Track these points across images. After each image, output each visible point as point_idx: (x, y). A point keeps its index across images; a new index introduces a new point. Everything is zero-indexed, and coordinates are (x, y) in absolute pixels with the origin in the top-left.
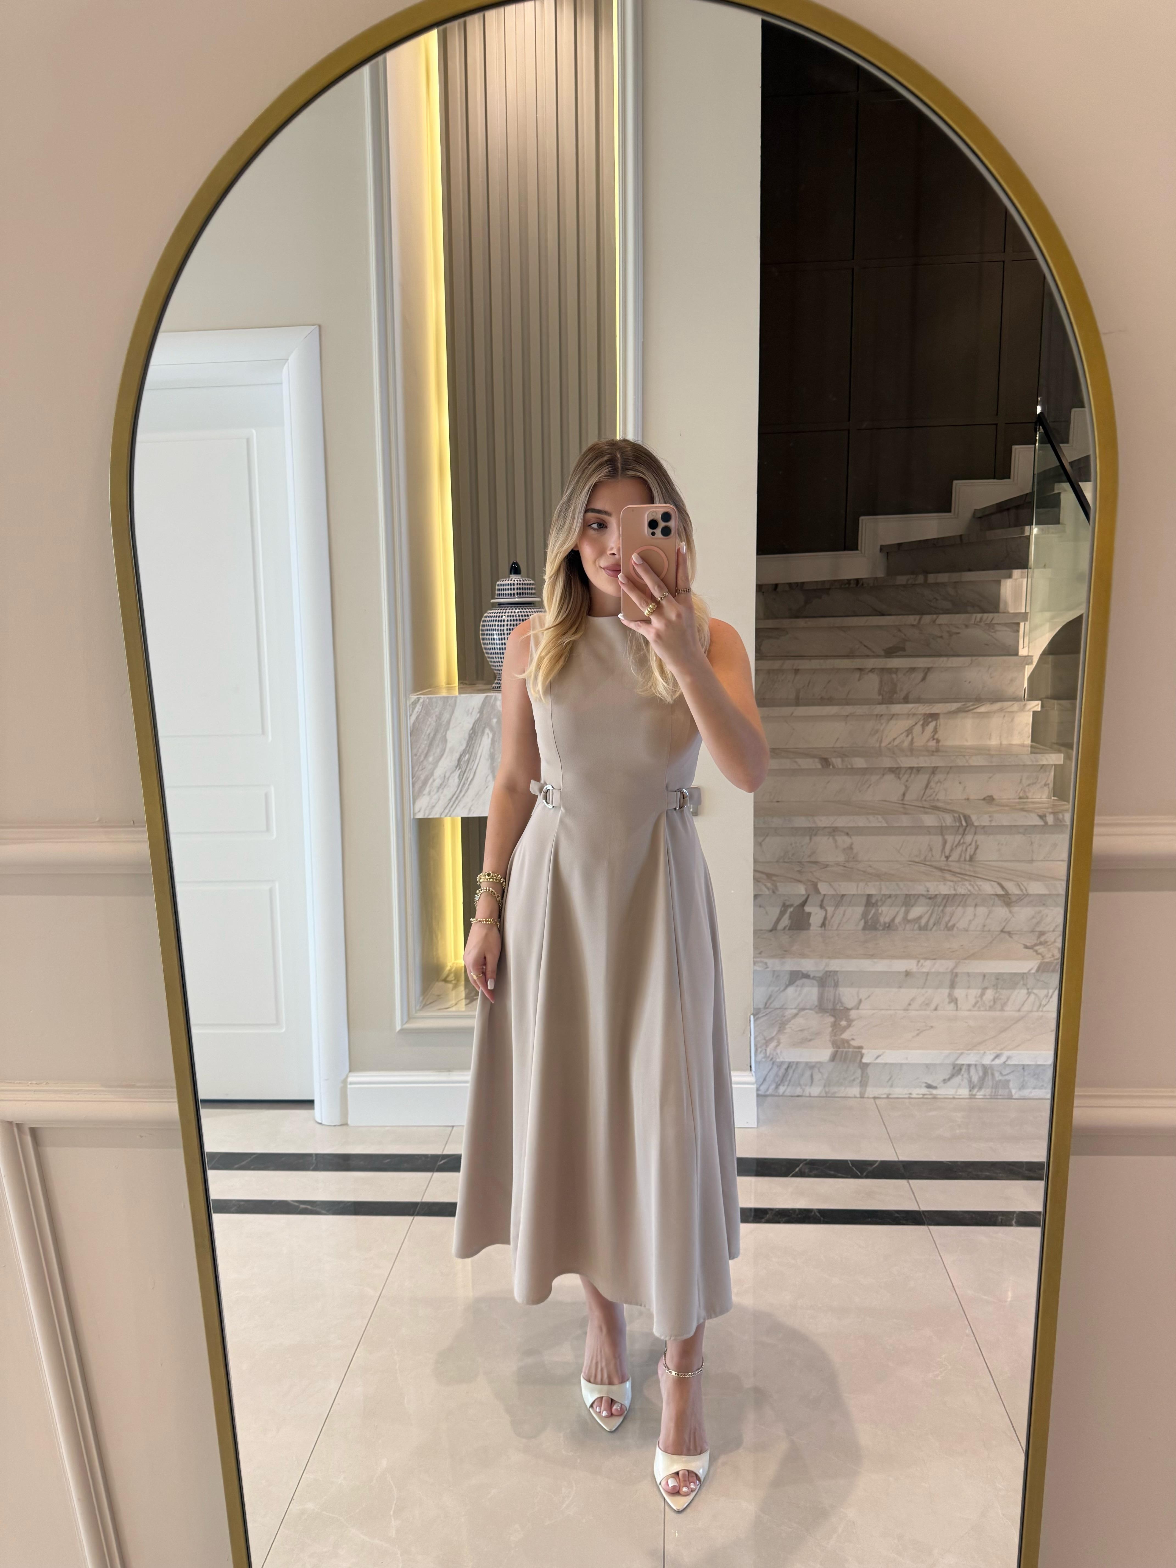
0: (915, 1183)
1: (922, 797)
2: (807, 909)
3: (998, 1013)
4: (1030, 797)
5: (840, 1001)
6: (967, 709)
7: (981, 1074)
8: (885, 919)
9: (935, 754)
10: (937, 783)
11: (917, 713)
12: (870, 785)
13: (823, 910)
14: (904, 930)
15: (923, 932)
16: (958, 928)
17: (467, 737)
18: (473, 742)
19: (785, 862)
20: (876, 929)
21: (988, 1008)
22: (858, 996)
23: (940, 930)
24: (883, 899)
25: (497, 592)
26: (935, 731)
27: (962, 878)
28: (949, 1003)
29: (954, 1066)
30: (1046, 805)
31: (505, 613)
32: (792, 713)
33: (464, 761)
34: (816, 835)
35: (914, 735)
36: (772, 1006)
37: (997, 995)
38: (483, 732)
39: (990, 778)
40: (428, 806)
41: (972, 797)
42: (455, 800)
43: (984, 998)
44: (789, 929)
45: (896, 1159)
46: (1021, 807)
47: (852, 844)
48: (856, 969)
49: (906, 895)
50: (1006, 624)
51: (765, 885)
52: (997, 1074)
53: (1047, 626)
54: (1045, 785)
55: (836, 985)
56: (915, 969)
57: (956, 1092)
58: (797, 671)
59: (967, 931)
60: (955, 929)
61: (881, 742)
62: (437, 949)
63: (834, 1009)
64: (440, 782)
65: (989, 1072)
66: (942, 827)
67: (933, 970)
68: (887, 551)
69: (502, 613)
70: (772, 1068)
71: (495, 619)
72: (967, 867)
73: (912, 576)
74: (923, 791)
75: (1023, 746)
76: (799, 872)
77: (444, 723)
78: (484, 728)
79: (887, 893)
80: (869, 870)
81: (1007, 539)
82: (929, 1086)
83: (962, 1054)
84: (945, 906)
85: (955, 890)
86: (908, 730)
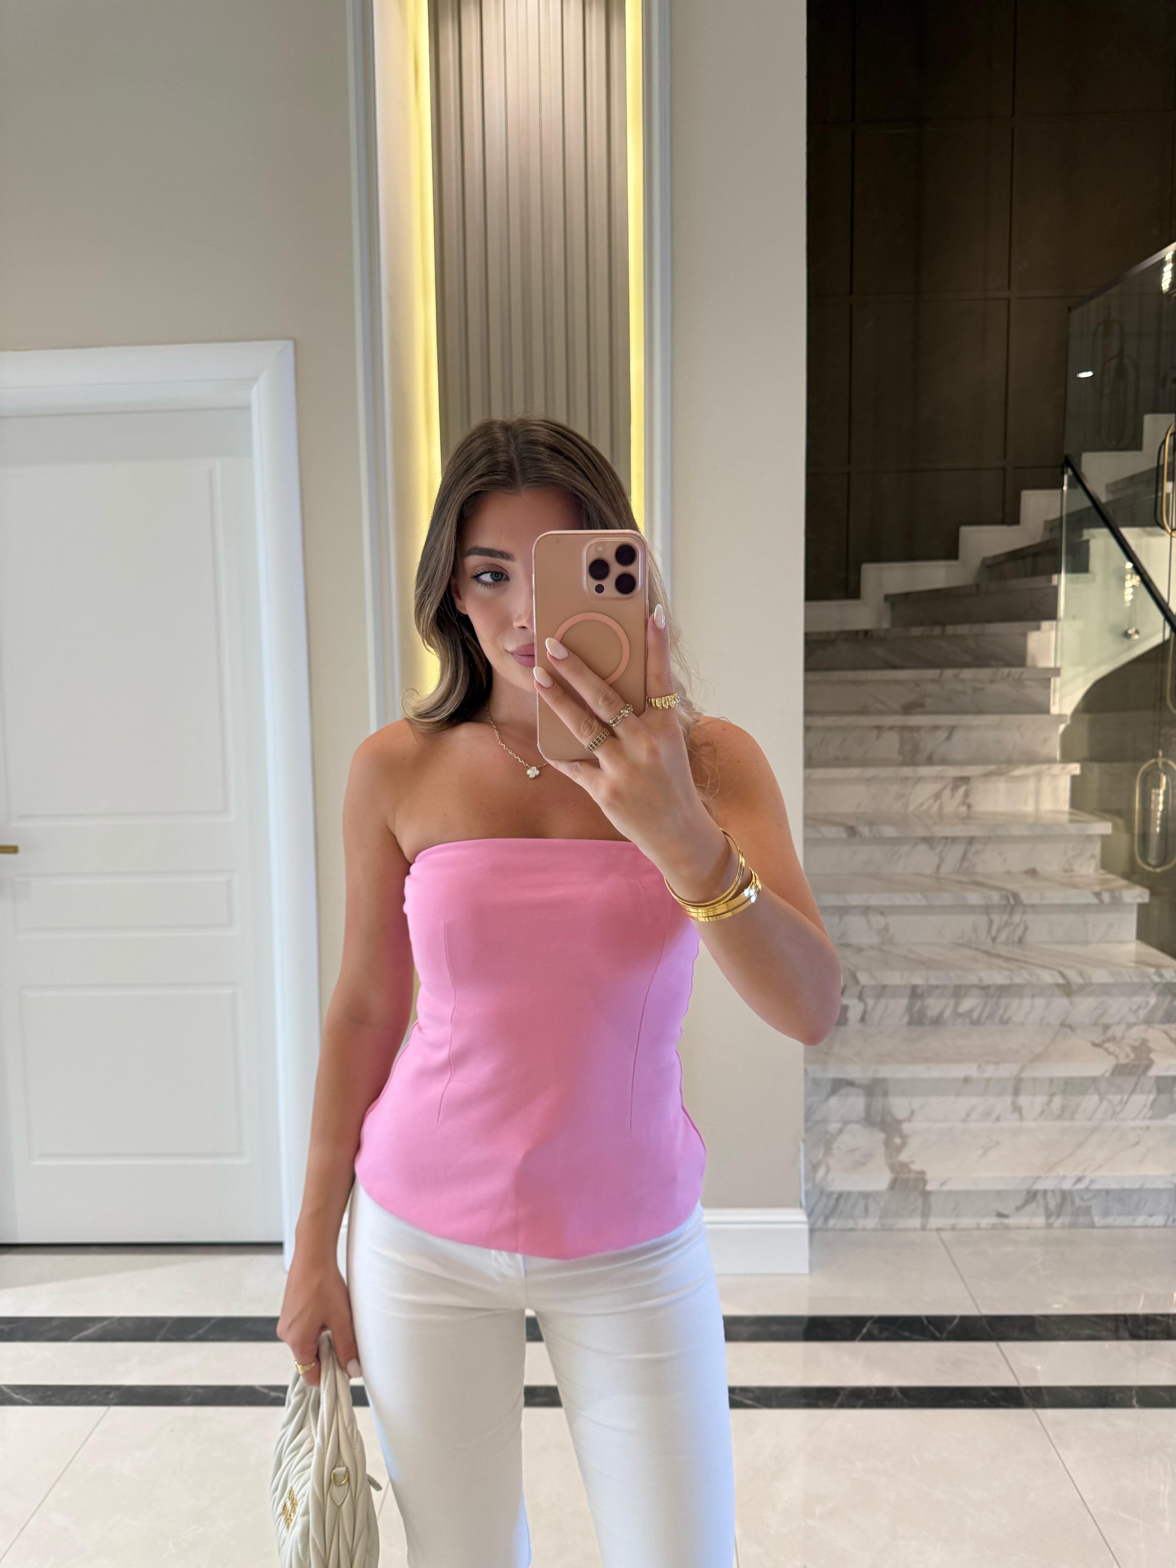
0: (1007, 1347)
1: (959, 870)
3: (1066, 1124)
4: (1076, 870)
5: (890, 1111)
6: (1000, 772)
7: (1059, 1199)
8: (932, 1012)
9: (968, 821)
10: (975, 854)
11: (947, 775)
12: (900, 857)
13: (862, 1003)
14: (954, 1025)
15: (974, 1027)
16: (1013, 1022)
20: (922, 1024)
21: (1056, 1117)
22: (910, 1107)
23: (995, 1025)
24: (931, 990)
27: (1016, 965)
28: (1013, 1112)
29: (1030, 1192)
30: (1094, 881)
34: (846, 914)
35: (943, 800)
37: (1067, 1101)
39: (1033, 849)
41: (1013, 870)
43: (1052, 1105)
45: (978, 1314)
46: (1067, 882)
47: (887, 925)
48: (909, 1076)
49: (957, 985)
50: (1036, 680)
52: (1077, 1201)
53: (1080, 680)
54: (1092, 857)
55: (886, 1095)
56: (975, 1075)
57: (1031, 1221)
59: (1023, 1025)
60: (1010, 1023)
61: (907, 808)
63: (884, 1123)
65: (1069, 1197)
66: (987, 905)
67: (996, 1075)
68: (892, 600)
70: (822, 1198)
72: (1014, 949)
73: (926, 628)
74: (959, 864)
75: (1061, 812)
79: (933, 982)
80: (911, 956)
81: (1029, 588)
82: (1000, 1215)
83: (1038, 1178)
84: (999, 997)
85: (1011, 979)
86: (935, 794)
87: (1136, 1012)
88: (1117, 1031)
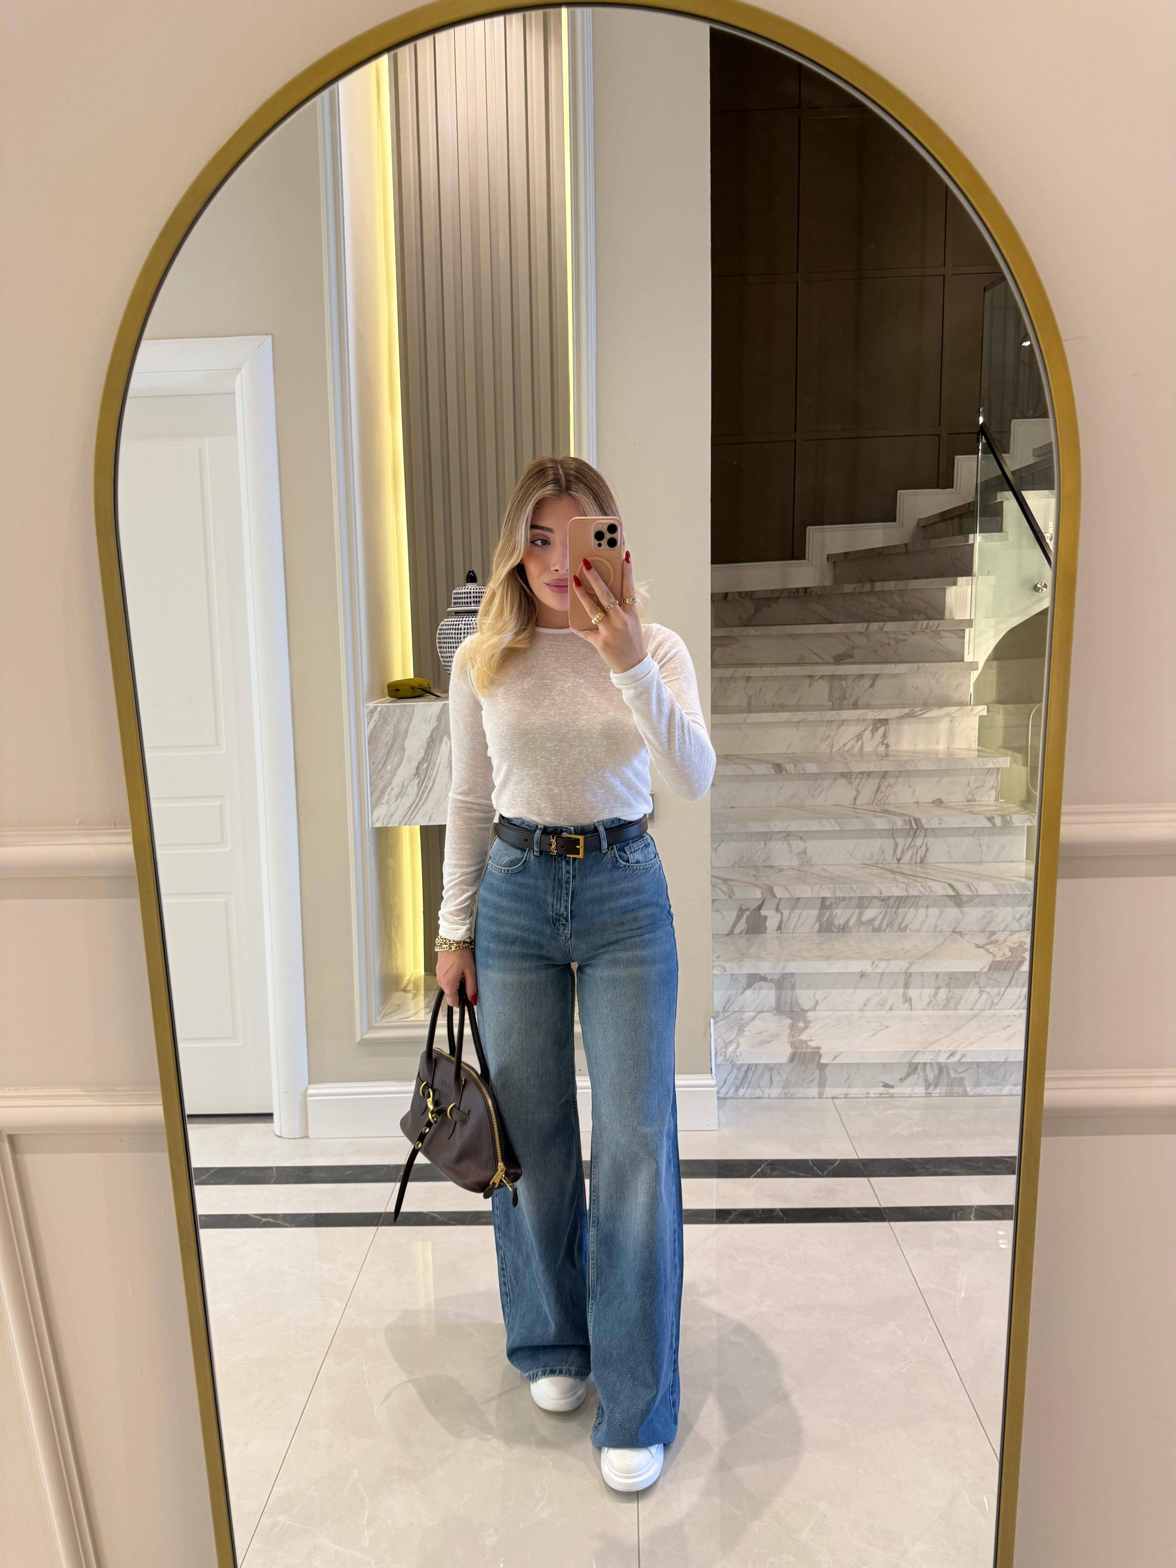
0: (875, 1180)
1: (874, 801)
2: (763, 912)
3: (951, 1012)
4: (978, 800)
5: (797, 1002)
6: (915, 714)
7: (936, 1072)
8: (839, 921)
9: (884, 758)
10: (888, 786)
11: (867, 718)
12: (822, 790)
13: (779, 913)
14: (858, 932)
15: (876, 933)
16: (910, 929)
17: (425, 745)
18: (431, 750)
19: (740, 867)
20: (831, 931)
21: (941, 1007)
22: (815, 998)
23: (894, 931)
24: (838, 901)
25: (453, 601)
26: (885, 736)
27: (913, 880)
28: (904, 1003)
29: (910, 1064)
30: (994, 808)
31: (462, 621)
32: (745, 720)
33: (423, 770)
34: (770, 839)
35: (864, 740)
36: (730, 1009)
37: (951, 993)
38: (441, 740)
39: (939, 781)
40: (386, 815)
41: (921, 801)
42: (413, 809)
43: (938, 997)
44: (746, 933)
45: (855, 1157)
46: (970, 809)
47: (806, 848)
48: (813, 972)
49: (860, 897)
50: (951, 631)
51: (722, 890)
52: (952, 1073)
53: (992, 631)
54: (992, 788)
55: (793, 987)
56: (869, 971)
57: (913, 1090)
58: (748, 679)
59: (919, 932)
60: (908, 930)
61: (832, 747)
62: (396, 959)
63: (792, 1011)
64: (399, 790)
65: (944, 1069)
66: (893, 830)
67: (888, 971)
68: (833, 559)
69: (459, 621)
70: (732, 1070)
71: (452, 627)
72: (918, 869)
73: (860, 585)
74: (874, 796)
75: (970, 749)
76: (755, 876)
77: (402, 731)
78: (443, 736)
79: (842, 895)
80: (823, 873)
81: (951, 547)
82: (886, 1086)
83: (918, 1052)
84: (898, 908)
85: (908, 891)
86: (858, 735)
87: (1018, 921)
88: (1001, 936)
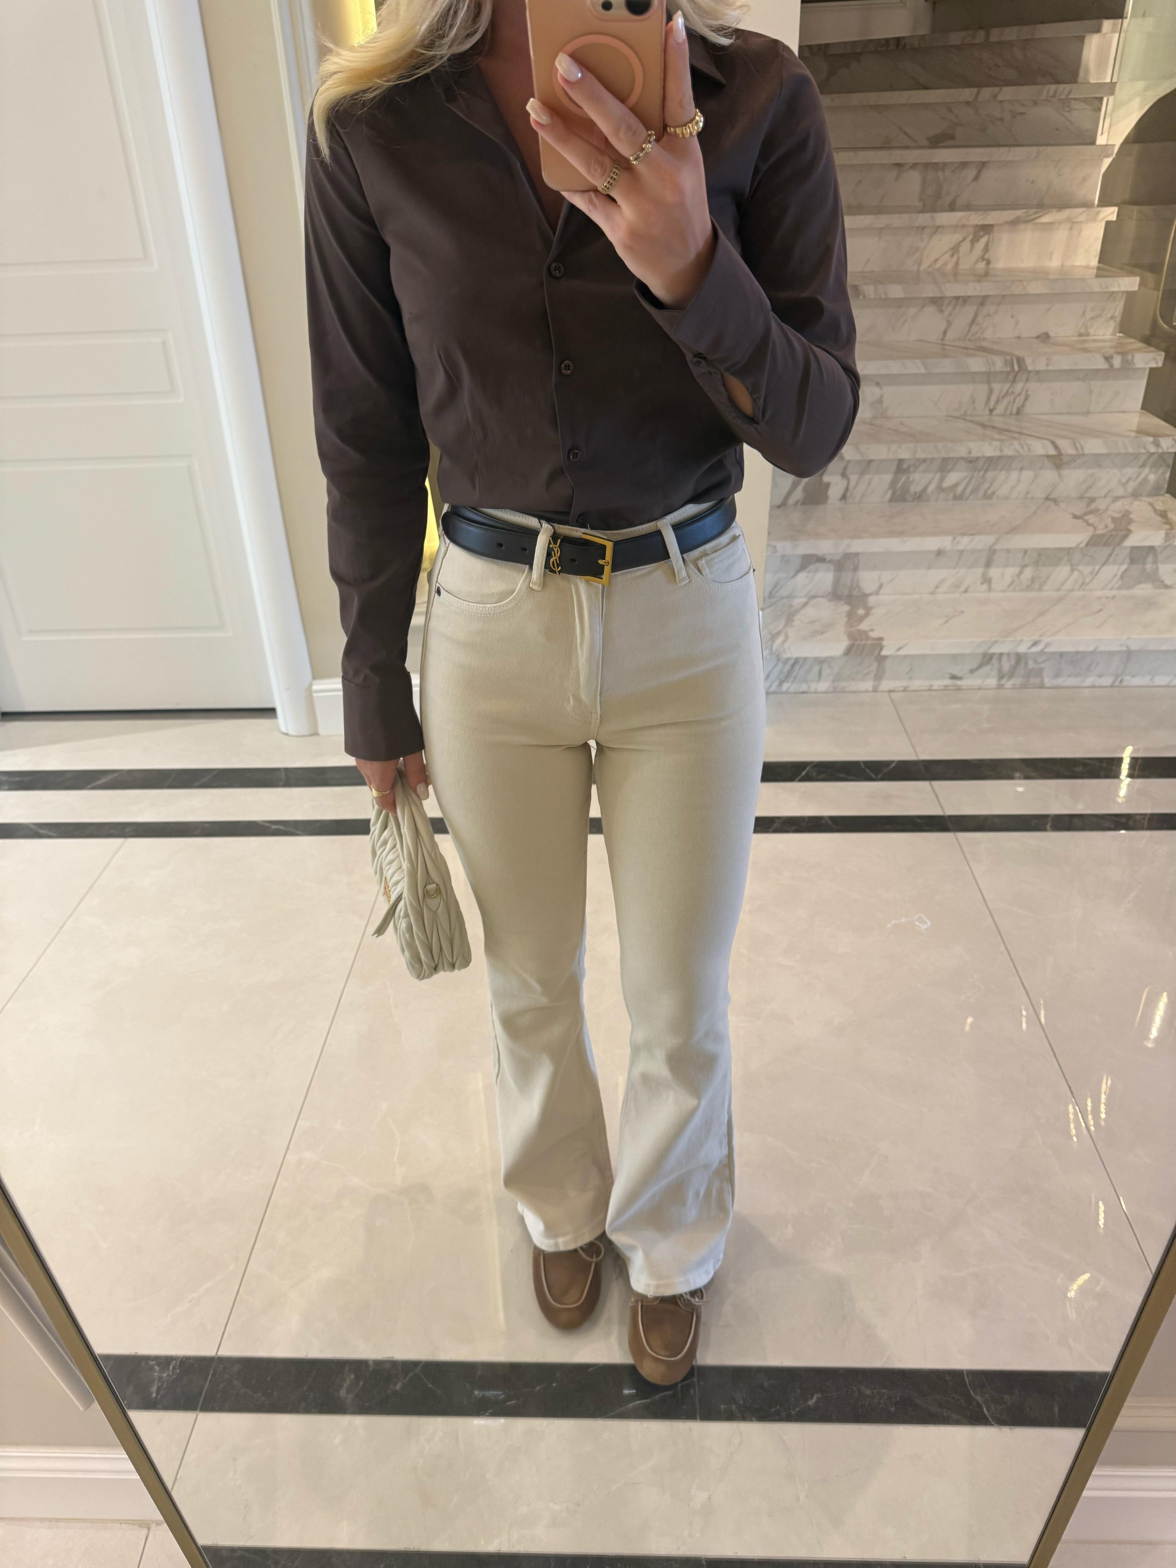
0: (938, 785)
1: (967, 335)
2: (825, 478)
3: (1033, 594)
4: (1092, 333)
5: (858, 587)
6: (1028, 219)
7: (1013, 661)
8: (916, 488)
9: (985, 279)
10: (985, 317)
11: (968, 224)
12: (905, 321)
13: (843, 479)
14: (936, 500)
15: (957, 502)
16: (998, 496)
20: (904, 500)
21: (1024, 588)
22: (879, 580)
23: (978, 500)
24: (917, 464)
27: (1009, 436)
28: (982, 583)
29: (985, 655)
30: (1109, 344)
35: (961, 254)
36: (780, 594)
37: (1037, 573)
39: (1048, 309)
41: (1023, 335)
43: (1022, 577)
44: (802, 504)
45: (918, 758)
46: (1080, 346)
47: (879, 397)
48: (880, 550)
49: (944, 458)
50: (1084, 100)
52: (1031, 663)
54: (1112, 318)
55: (855, 569)
56: (949, 547)
57: (983, 682)
59: (1007, 499)
60: (994, 497)
61: (921, 263)
63: (850, 596)
65: (1023, 660)
66: (989, 373)
67: (969, 547)
70: (777, 664)
72: (1014, 422)
73: (970, 33)
74: (968, 328)
75: (1088, 267)
79: (922, 456)
80: (902, 429)
82: (954, 677)
83: (996, 642)
84: (987, 470)
85: (1001, 450)
86: (953, 249)
87: (1124, 485)
88: (1101, 504)
